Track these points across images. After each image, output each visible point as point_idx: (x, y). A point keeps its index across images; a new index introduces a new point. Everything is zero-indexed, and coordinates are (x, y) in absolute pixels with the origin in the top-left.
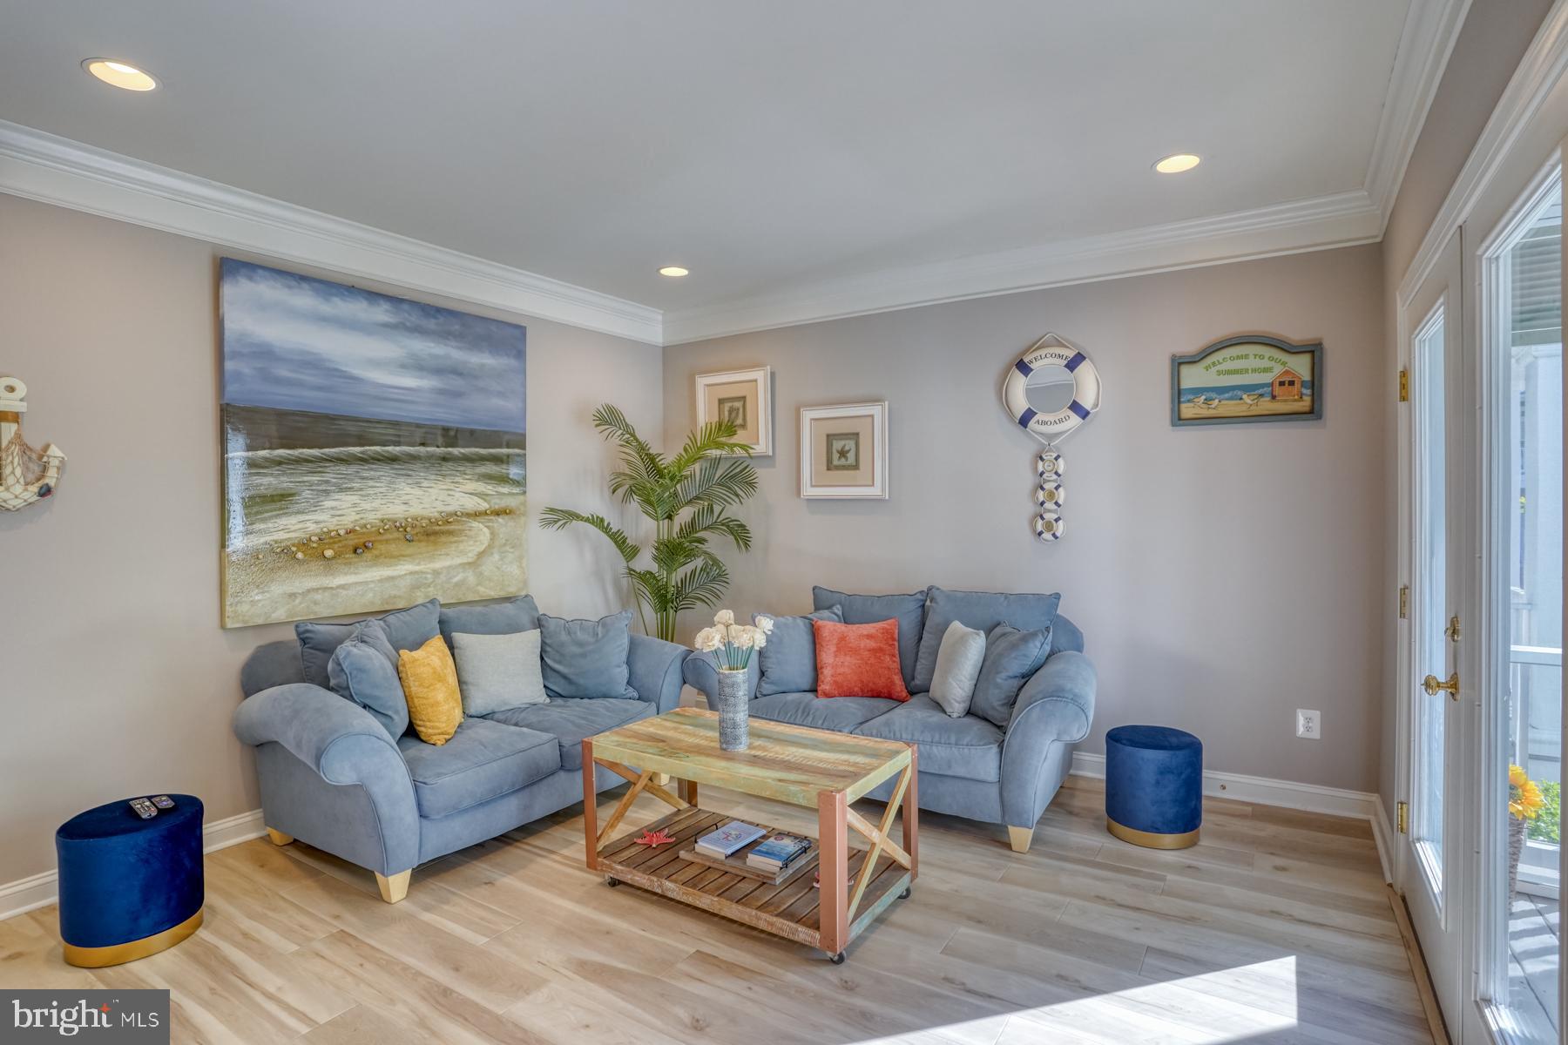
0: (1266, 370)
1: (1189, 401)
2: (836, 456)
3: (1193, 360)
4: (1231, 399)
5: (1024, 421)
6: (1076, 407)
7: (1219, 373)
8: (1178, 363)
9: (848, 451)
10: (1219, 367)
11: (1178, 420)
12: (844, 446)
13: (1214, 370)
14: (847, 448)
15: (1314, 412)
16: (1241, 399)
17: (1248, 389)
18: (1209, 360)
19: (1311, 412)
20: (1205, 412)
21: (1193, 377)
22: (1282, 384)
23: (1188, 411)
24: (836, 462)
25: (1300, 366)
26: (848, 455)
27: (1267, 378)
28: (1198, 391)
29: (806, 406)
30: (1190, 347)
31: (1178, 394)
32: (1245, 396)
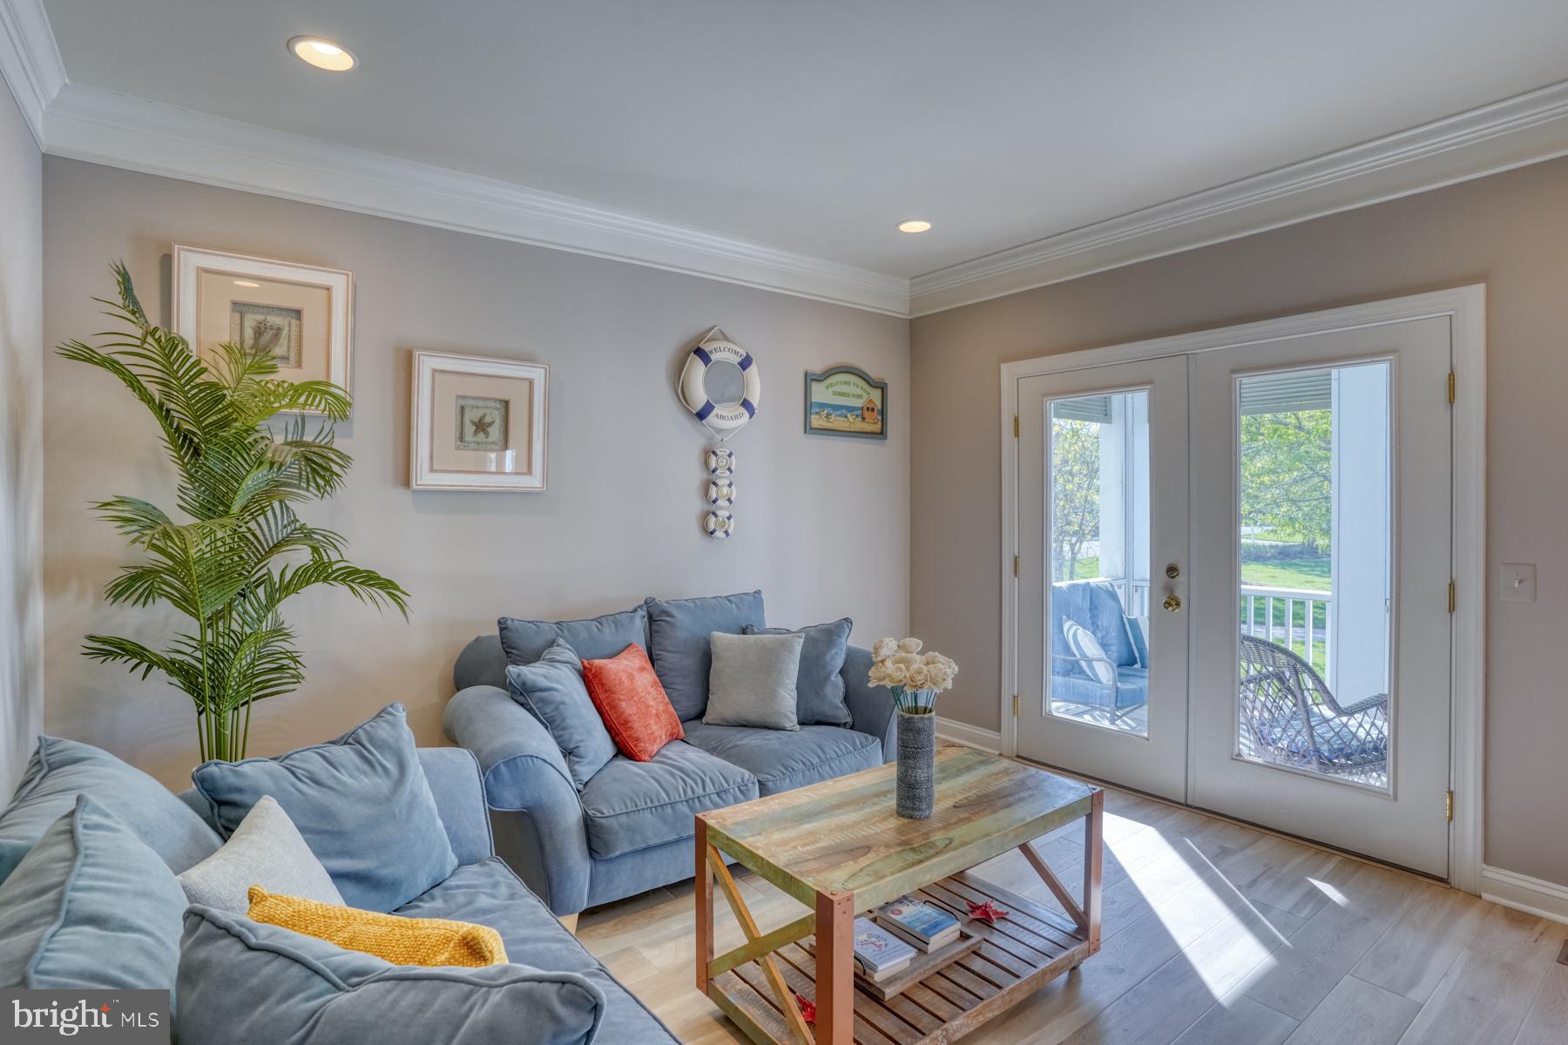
0: (860, 397)
1: (817, 413)
2: (469, 429)
3: (821, 377)
4: (840, 416)
5: (702, 415)
6: (746, 404)
7: (835, 393)
8: (810, 379)
9: (491, 424)
10: (834, 389)
11: (809, 429)
12: (484, 416)
13: (831, 390)
14: (488, 420)
15: (881, 434)
16: (846, 417)
17: (850, 409)
18: (829, 381)
19: (882, 433)
20: (825, 424)
21: (820, 393)
22: (868, 409)
23: (816, 421)
24: (469, 437)
25: (876, 395)
26: (490, 430)
27: (858, 403)
28: (823, 406)
29: (423, 349)
30: (817, 367)
31: (808, 406)
32: (849, 415)
